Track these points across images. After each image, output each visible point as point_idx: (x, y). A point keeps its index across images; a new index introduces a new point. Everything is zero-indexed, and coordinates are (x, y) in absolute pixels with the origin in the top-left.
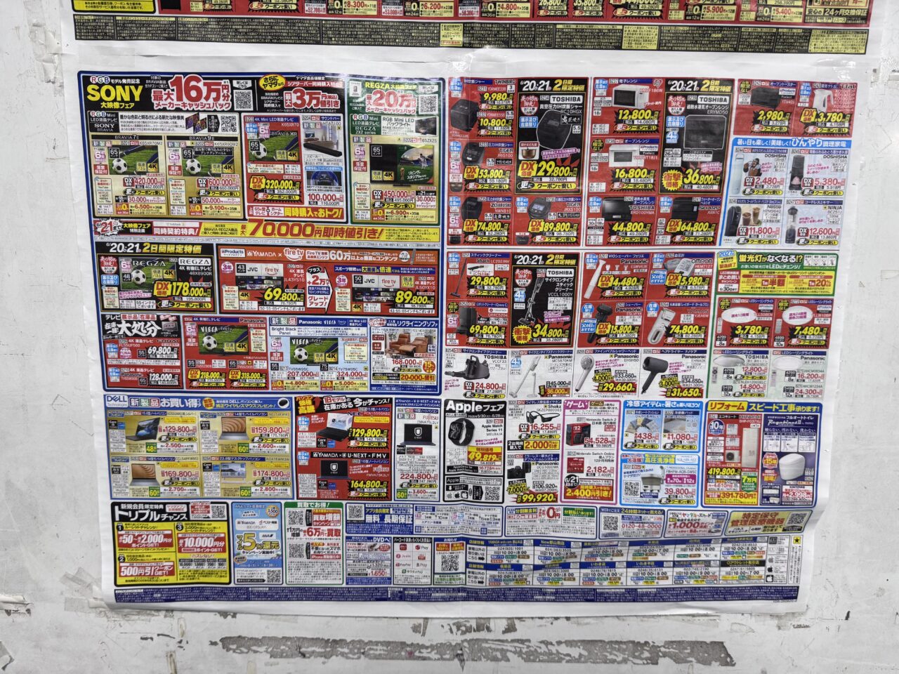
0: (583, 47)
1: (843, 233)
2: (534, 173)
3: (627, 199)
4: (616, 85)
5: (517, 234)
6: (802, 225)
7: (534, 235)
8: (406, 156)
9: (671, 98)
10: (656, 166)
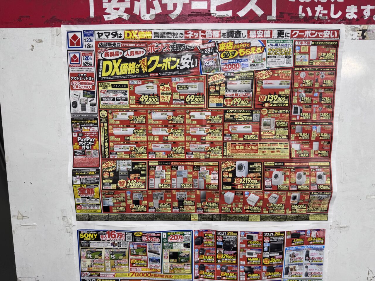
0: (236, 221)
1: (323, 273)
2: (222, 257)
3: (252, 267)
4: (247, 234)
5: (217, 276)
6: (310, 271)
7: (223, 277)
8: (181, 255)
9: (265, 238)
10: (261, 257)
